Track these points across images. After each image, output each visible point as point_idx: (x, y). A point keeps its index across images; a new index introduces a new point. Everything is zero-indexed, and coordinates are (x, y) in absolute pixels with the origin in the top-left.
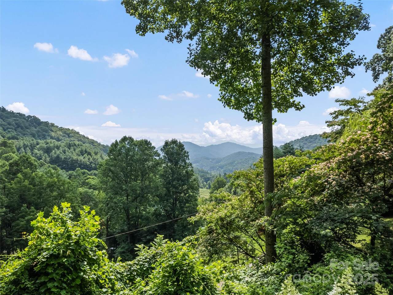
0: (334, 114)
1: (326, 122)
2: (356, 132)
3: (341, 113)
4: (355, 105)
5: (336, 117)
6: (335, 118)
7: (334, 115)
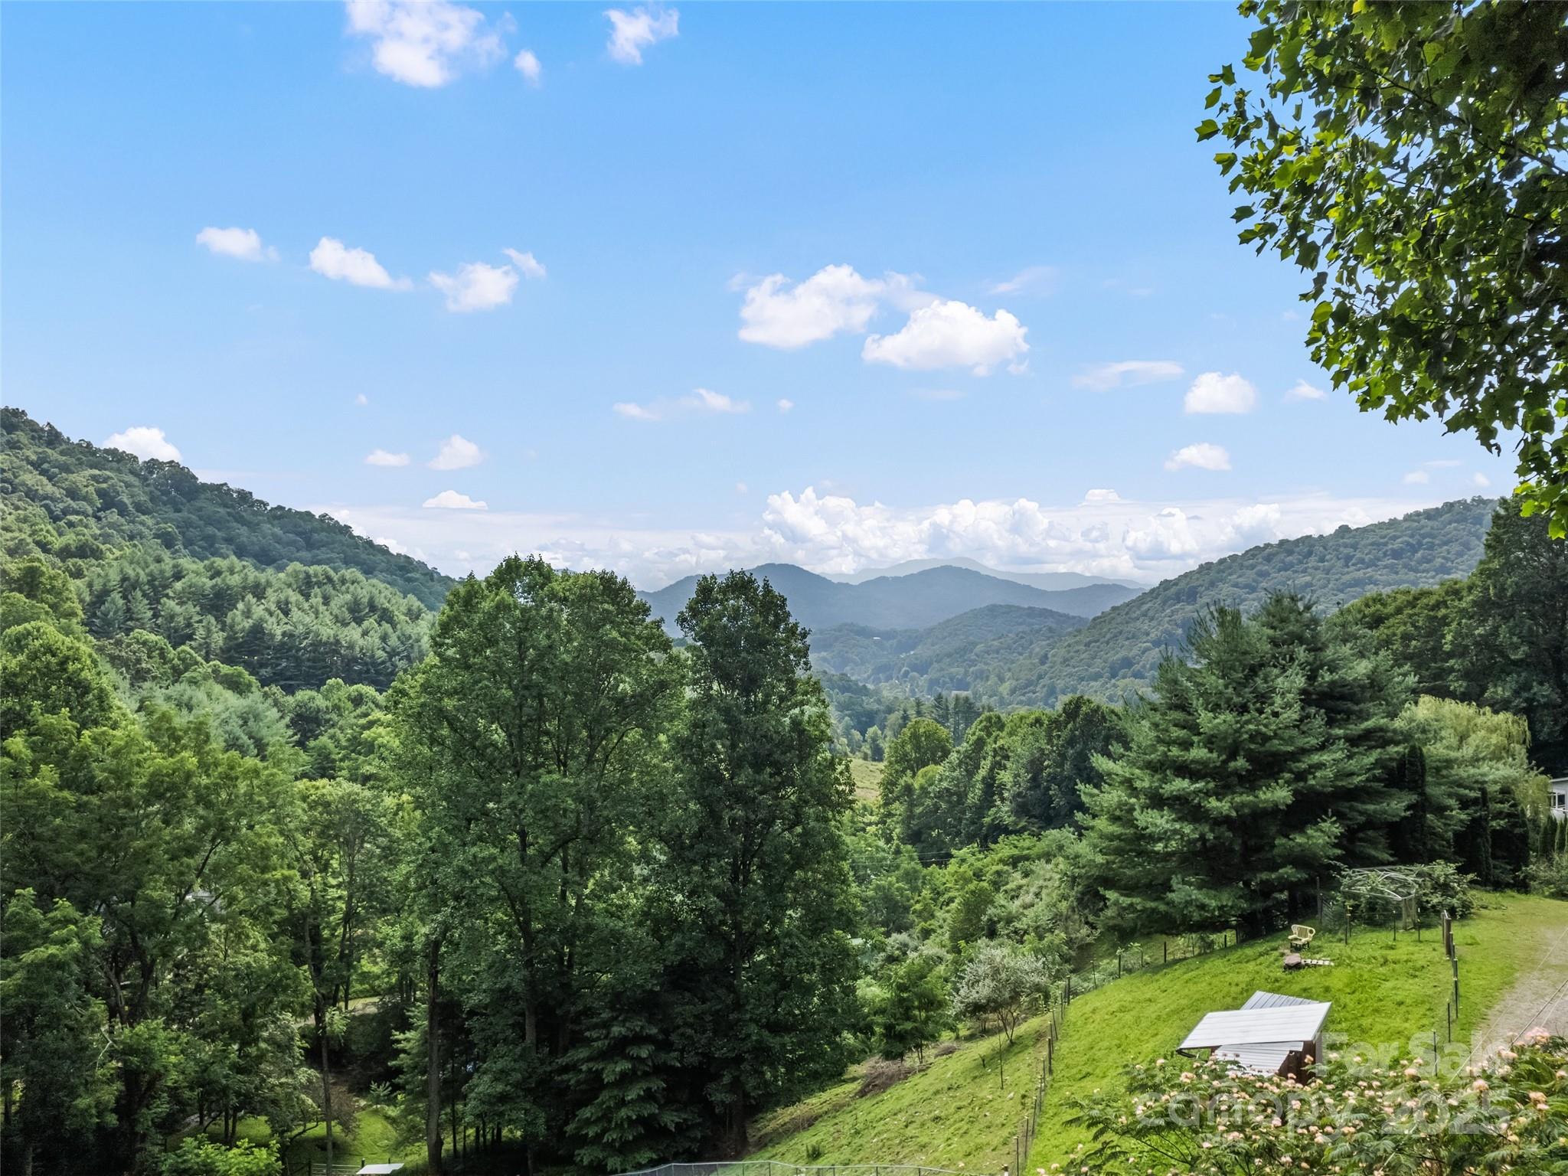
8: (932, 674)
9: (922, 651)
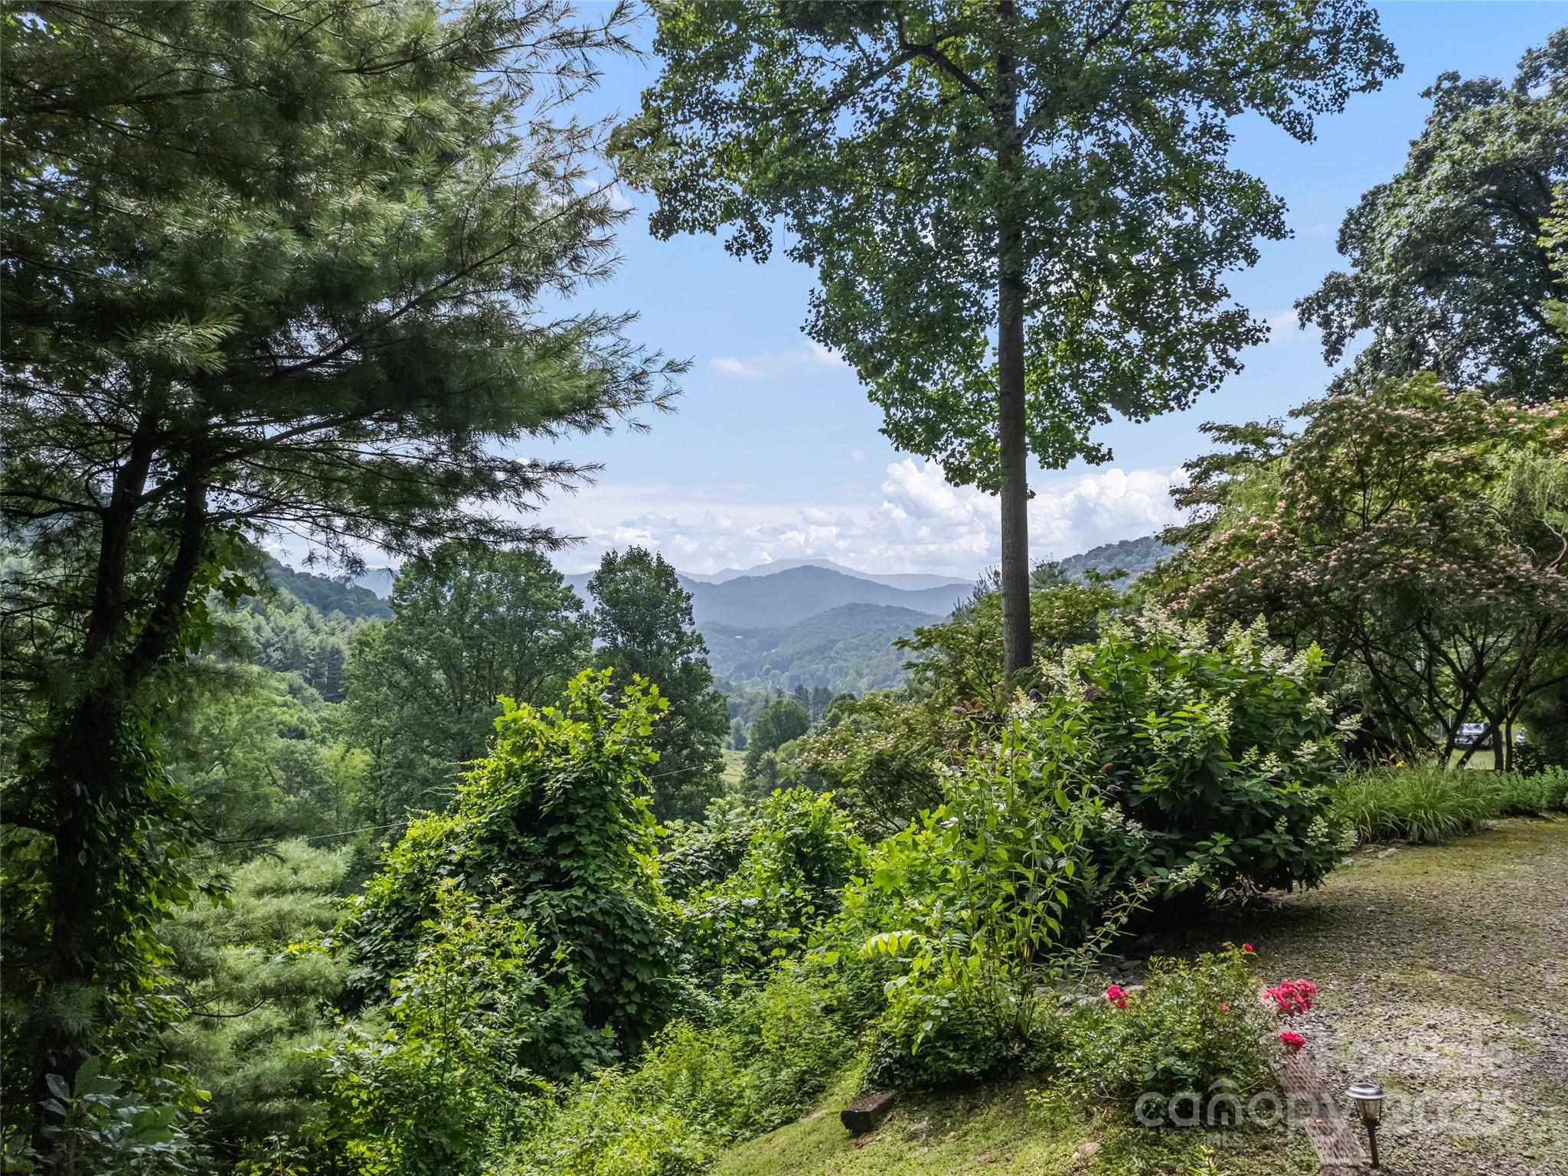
0: (1197, 465)
1: (1174, 493)
3: (1219, 464)
4: (1259, 443)
5: (1203, 476)
6: (1198, 478)
7: (1197, 471)
8: (794, 671)
9: (784, 650)
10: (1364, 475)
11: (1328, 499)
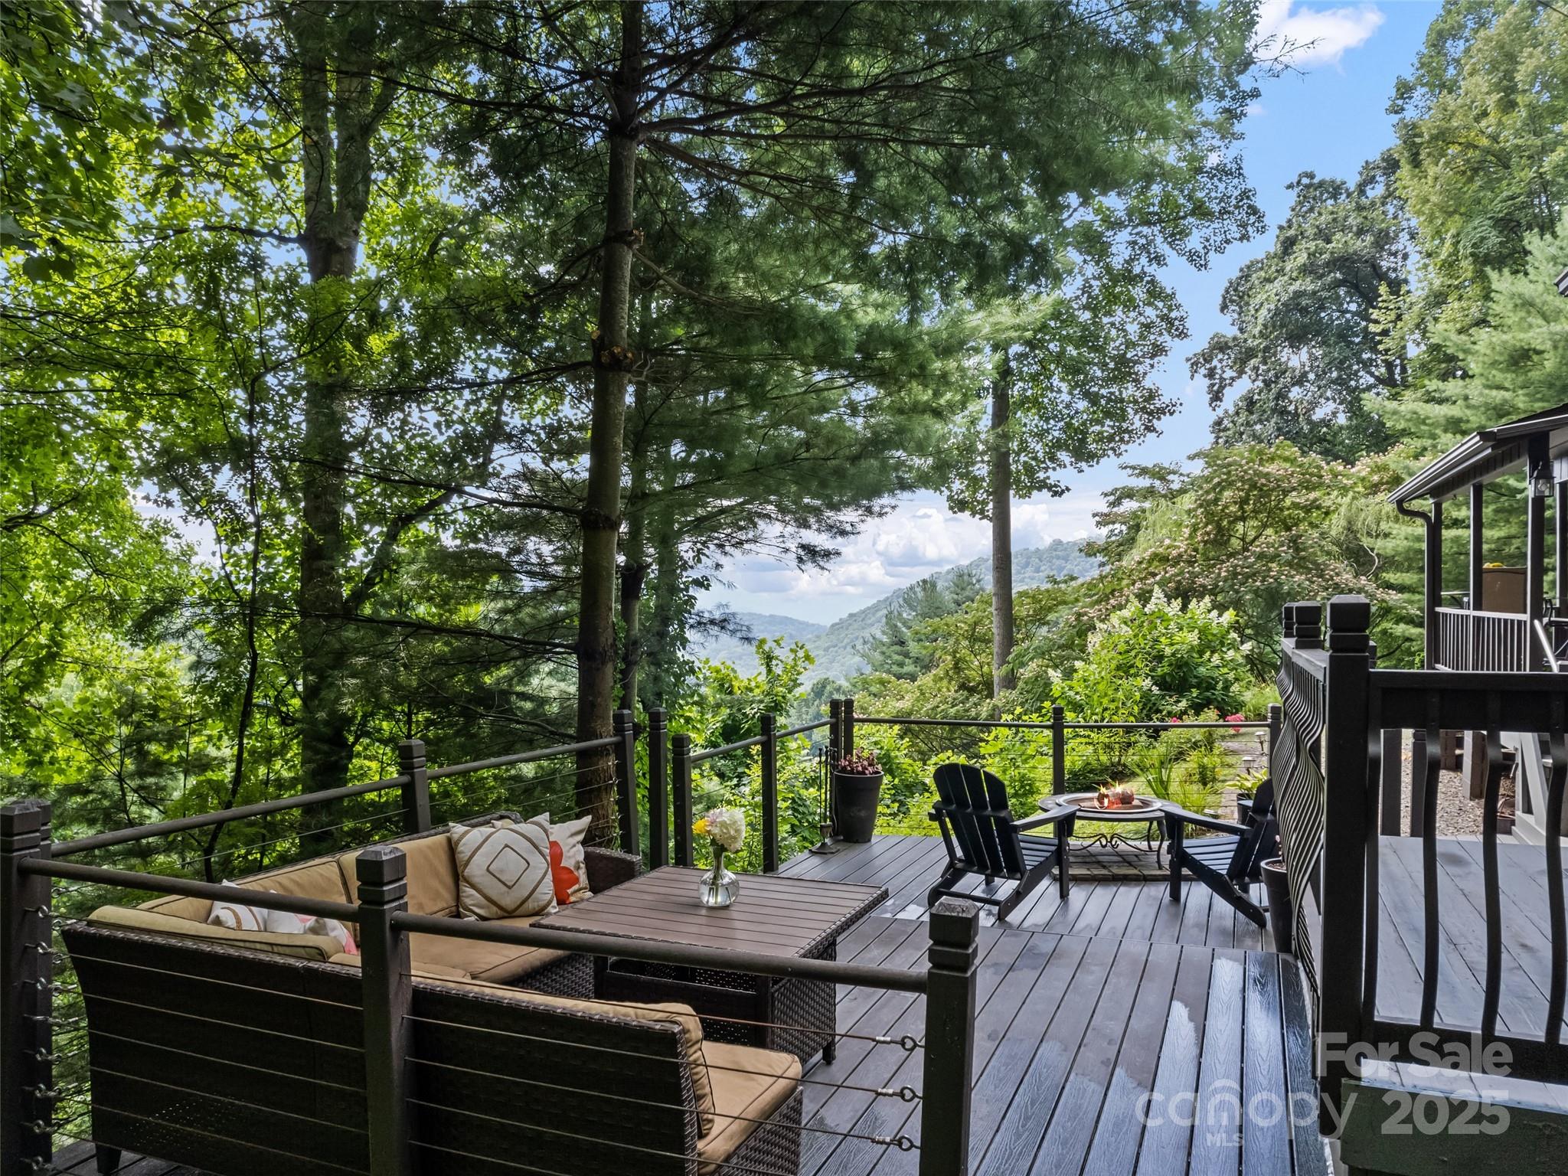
0: (1112, 494)
1: (1095, 515)
2: (1162, 542)
3: (1129, 494)
4: (1162, 479)
5: (1117, 503)
6: (1113, 504)
7: (1112, 498)
10: (1244, 512)
11: (1220, 529)
